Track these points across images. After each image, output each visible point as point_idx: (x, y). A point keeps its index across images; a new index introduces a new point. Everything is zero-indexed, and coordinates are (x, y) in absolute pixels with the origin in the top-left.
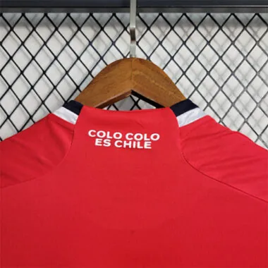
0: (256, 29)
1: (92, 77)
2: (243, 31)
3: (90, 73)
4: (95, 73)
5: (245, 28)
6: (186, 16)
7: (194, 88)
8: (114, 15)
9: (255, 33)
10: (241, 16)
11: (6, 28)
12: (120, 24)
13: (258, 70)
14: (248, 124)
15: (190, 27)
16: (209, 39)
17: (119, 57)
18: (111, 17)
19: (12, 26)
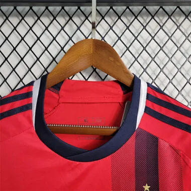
0: (177, 18)
1: (64, 52)
2: (168, 19)
3: (62, 49)
4: (66, 49)
5: (170, 17)
6: (129, 9)
7: (134, 59)
8: (79, 8)
9: (177, 21)
10: (167, 8)
11: (3, 18)
12: (83, 15)
13: (179, 46)
14: (172, 83)
15: (132, 17)
16: (145, 25)
17: (83, 38)
18: (77, 10)
19: (7, 16)
